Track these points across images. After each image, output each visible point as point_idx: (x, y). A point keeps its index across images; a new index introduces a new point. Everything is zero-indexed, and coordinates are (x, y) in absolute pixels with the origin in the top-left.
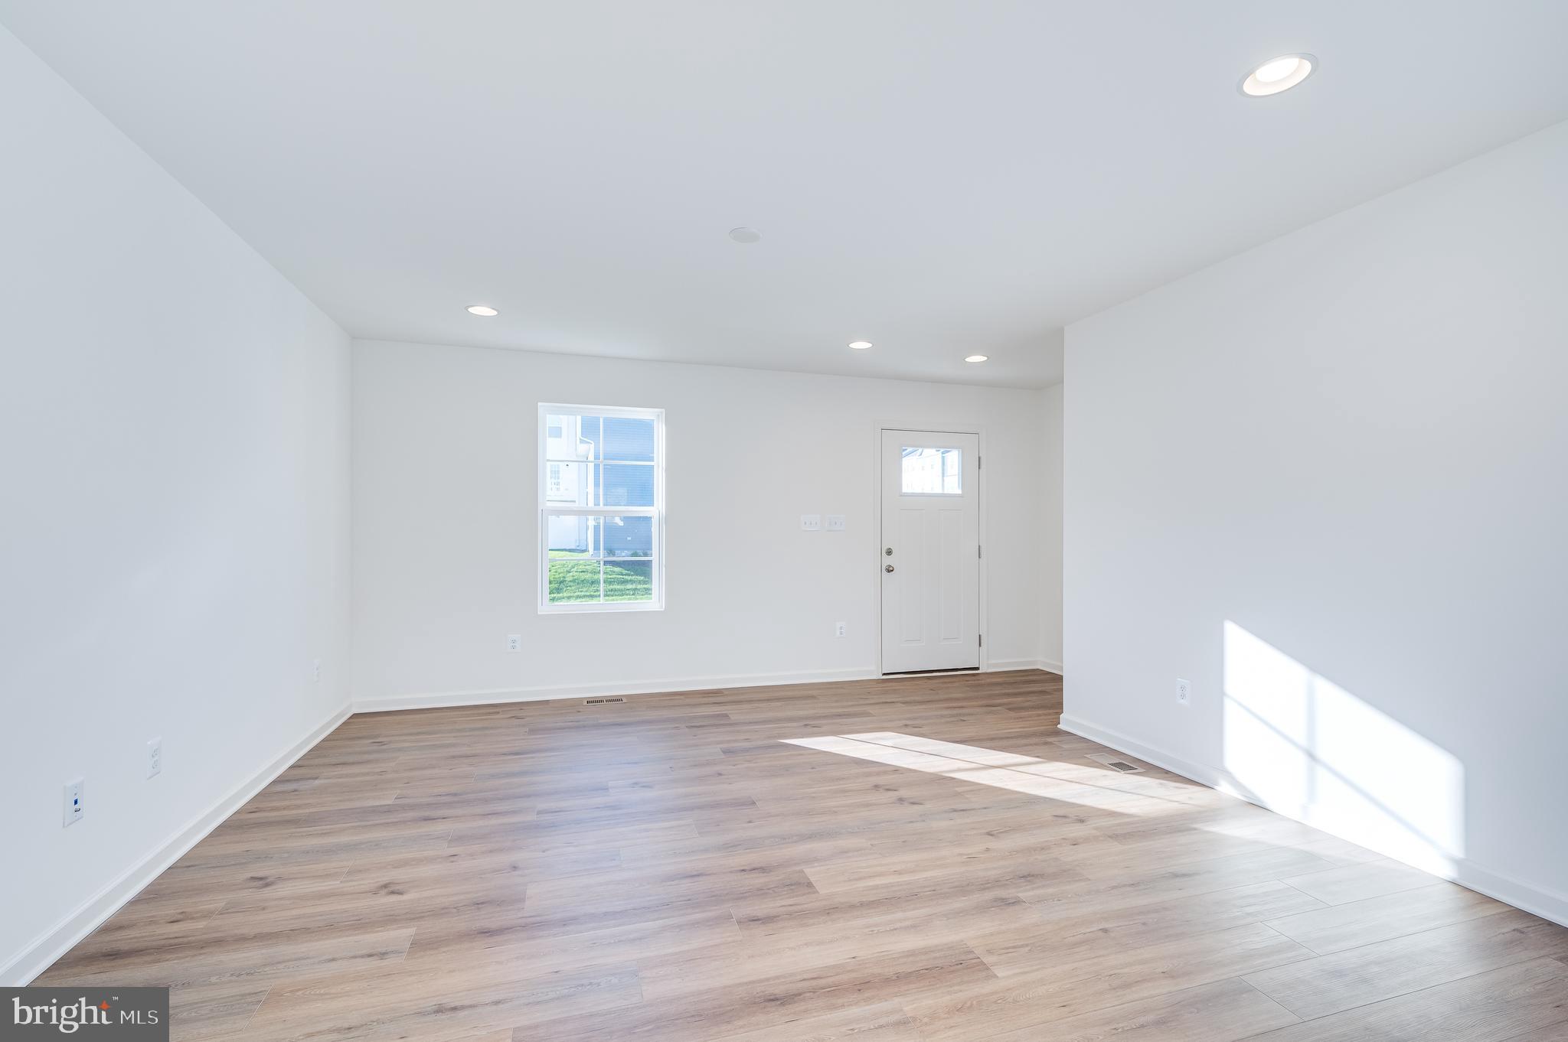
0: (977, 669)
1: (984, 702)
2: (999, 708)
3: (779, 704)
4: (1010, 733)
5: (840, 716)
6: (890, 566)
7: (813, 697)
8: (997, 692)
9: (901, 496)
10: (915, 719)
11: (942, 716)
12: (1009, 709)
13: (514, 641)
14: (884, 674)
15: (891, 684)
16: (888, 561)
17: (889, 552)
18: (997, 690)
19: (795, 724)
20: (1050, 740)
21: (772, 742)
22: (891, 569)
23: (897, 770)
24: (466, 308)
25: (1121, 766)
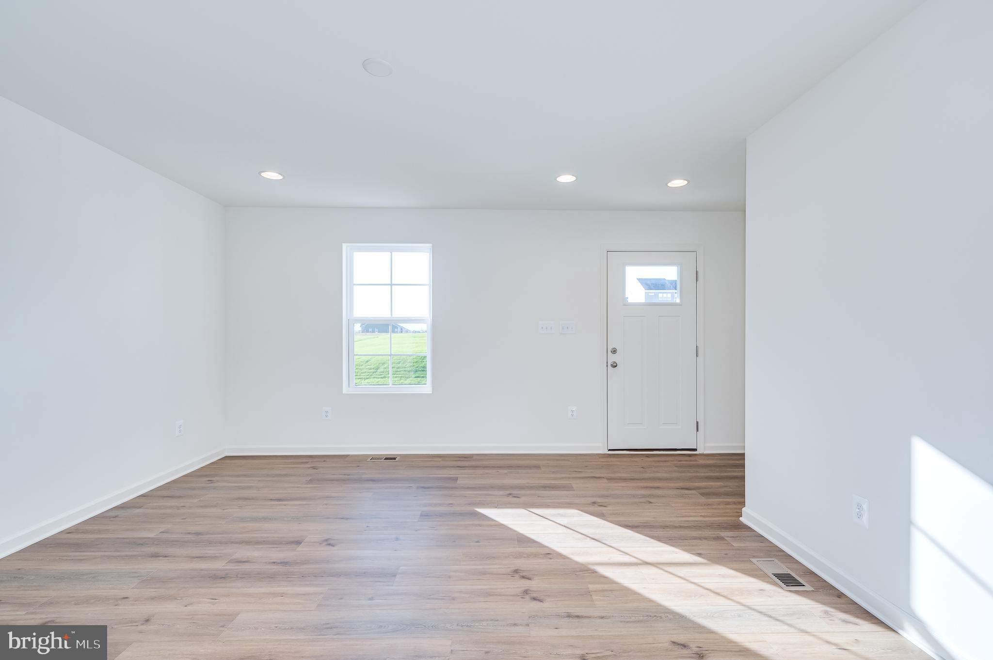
0: (695, 450)
1: (681, 484)
2: (693, 492)
3: (506, 471)
4: (688, 521)
5: (545, 487)
6: (615, 362)
7: (538, 467)
8: (702, 475)
9: (624, 305)
10: (607, 496)
11: (634, 496)
12: (703, 494)
13: (327, 412)
14: (610, 450)
15: (612, 459)
16: (612, 358)
17: (614, 351)
18: (704, 473)
19: (501, 493)
20: (723, 534)
21: (468, 509)
22: (615, 365)
23: (550, 554)
24: (260, 173)
25: (787, 580)
